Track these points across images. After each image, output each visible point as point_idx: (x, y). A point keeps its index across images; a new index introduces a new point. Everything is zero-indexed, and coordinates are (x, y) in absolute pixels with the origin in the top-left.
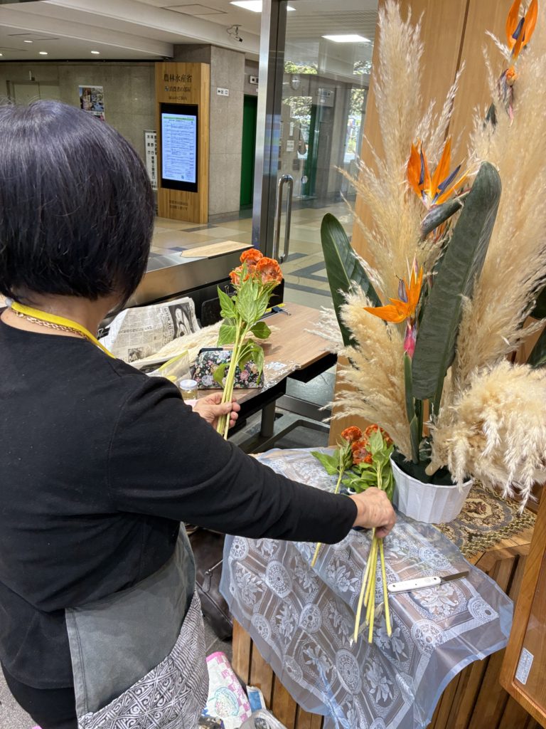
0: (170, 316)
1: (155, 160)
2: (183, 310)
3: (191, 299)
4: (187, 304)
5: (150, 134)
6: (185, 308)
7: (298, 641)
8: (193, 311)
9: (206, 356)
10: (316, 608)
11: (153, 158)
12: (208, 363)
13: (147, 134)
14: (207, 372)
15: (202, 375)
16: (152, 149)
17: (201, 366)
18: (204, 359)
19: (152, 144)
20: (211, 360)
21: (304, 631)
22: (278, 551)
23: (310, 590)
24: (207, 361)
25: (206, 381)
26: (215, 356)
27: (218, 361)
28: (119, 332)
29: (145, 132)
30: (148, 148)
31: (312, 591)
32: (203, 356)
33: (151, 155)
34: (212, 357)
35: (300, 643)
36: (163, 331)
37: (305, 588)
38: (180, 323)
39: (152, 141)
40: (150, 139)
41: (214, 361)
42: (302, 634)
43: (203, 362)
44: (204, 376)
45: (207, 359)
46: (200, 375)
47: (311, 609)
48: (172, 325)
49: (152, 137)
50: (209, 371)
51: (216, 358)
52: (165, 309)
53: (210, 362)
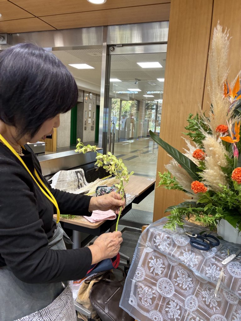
0: (76, 175)
2: (80, 174)
3: (82, 169)
4: (81, 171)
6: (81, 173)
7: (186, 317)
8: (84, 175)
9: (101, 189)
10: (194, 297)
17: (99, 194)
21: (188, 311)
22: (165, 272)
23: (188, 289)
26: (105, 189)
28: (57, 182)
31: (189, 289)
32: (100, 189)
34: (104, 190)
35: (187, 318)
36: (74, 182)
37: (184, 288)
38: (80, 179)
42: (187, 313)
45: (101, 190)
47: (192, 298)
48: (77, 180)
51: (106, 190)
52: (74, 173)
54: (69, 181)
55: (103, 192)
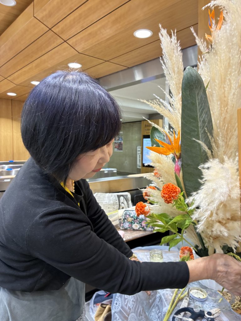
1: (141, 157)
3: (129, 193)
5: (139, 147)
11: (140, 156)
12: (126, 216)
13: (138, 147)
14: (126, 221)
15: (124, 222)
16: (140, 152)
17: (123, 218)
18: (125, 214)
19: (140, 151)
20: (128, 215)
22: (134, 307)
24: (126, 215)
25: (126, 225)
26: (130, 213)
27: (131, 216)
29: (137, 146)
30: (138, 152)
33: (139, 155)
34: (128, 214)
38: (122, 203)
39: (140, 149)
40: (139, 149)
41: (129, 215)
43: (124, 216)
44: (125, 223)
45: (126, 214)
46: (123, 222)
48: (118, 203)
49: (140, 148)
50: (127, 220)
51: (130, 214)
53: (128, 216)
54: (106, 204)
55: (127, 215)
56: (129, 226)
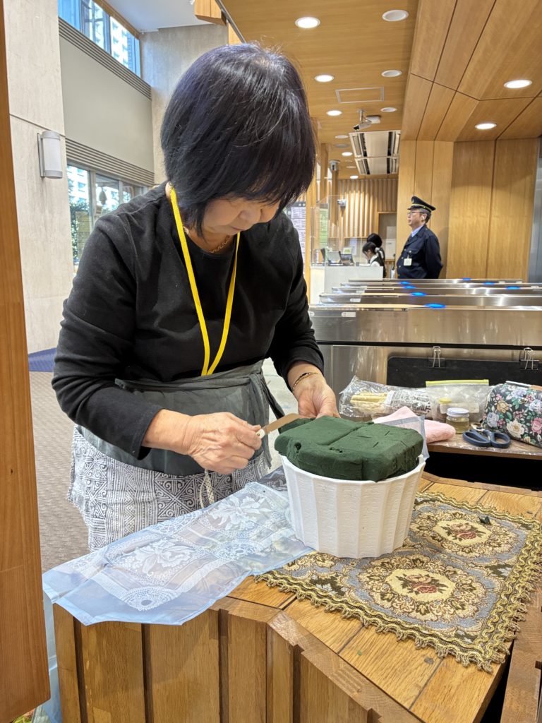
12: (496, 397)
14: (493, 408)
15: (489, 411)
17: (489, 400)
20: (501, 395)
25: (492, 420)
26: (507, 390)
27: (508, 398)
41: (504, 396)
44: (490, 414)
50: (496, 407)
51: (507, 393)
55: (498, 395)
56: (498, 422)
